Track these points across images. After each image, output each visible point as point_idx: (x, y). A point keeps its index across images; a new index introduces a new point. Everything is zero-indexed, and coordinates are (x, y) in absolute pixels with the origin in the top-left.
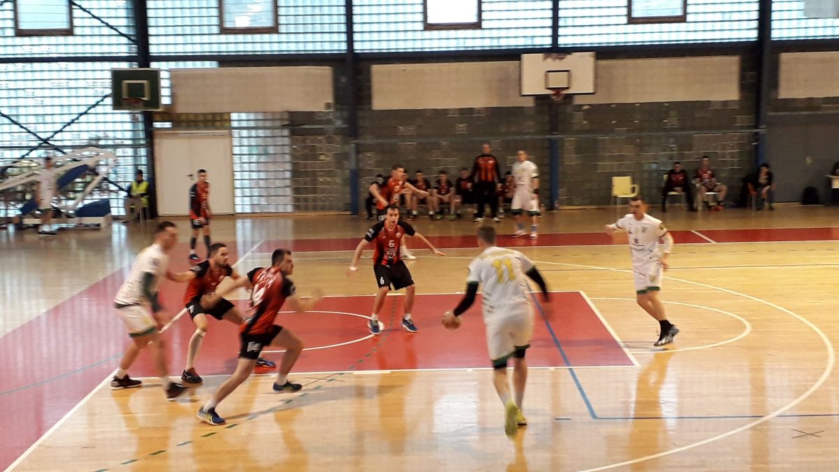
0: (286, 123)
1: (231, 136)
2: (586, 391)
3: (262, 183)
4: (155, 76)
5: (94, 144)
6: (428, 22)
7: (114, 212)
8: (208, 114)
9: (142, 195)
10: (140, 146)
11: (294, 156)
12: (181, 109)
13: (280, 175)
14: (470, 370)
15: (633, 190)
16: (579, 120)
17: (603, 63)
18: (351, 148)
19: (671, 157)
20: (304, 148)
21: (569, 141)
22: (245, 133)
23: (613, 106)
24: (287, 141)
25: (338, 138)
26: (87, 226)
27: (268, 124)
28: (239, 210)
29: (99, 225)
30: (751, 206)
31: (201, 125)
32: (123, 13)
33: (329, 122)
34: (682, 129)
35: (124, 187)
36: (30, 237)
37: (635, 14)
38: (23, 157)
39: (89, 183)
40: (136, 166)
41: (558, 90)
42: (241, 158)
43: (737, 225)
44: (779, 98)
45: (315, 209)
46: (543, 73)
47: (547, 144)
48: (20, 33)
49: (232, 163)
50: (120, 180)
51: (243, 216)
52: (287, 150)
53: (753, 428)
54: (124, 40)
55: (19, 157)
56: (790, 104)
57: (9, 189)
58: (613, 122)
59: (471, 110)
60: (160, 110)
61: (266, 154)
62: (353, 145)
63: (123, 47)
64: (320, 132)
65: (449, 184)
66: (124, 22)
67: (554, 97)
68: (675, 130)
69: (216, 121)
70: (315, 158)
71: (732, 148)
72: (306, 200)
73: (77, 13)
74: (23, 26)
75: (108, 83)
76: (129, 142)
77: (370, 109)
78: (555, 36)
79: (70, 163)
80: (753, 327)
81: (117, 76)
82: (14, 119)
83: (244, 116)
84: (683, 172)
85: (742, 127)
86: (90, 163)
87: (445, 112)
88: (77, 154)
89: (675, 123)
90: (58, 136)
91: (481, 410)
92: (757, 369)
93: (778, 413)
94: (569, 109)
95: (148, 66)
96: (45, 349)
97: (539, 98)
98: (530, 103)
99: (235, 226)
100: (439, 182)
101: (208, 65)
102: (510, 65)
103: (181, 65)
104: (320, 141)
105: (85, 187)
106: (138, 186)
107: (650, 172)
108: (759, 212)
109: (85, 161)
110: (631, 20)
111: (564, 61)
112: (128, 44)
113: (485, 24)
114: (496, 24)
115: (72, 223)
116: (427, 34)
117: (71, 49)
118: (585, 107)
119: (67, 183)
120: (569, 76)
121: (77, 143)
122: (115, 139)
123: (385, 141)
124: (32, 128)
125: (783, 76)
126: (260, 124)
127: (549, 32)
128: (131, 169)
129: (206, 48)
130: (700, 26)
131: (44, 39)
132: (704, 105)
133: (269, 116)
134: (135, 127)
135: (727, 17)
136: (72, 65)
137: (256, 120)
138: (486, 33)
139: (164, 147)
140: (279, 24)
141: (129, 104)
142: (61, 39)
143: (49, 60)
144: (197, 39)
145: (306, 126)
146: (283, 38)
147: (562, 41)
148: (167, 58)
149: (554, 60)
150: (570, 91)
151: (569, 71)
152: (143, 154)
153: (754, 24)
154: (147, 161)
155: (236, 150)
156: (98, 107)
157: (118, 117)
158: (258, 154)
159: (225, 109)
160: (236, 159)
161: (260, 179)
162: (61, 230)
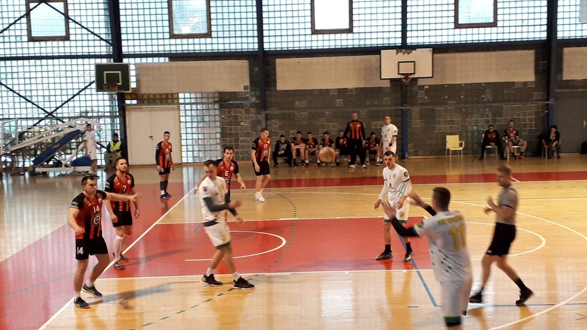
0: (217, 100)
1: (179, 109)
2: (429, 287)
3: (200, 142)
4: (126, 68)
5: (84, 115)
6: (316, 29)
8: (163, 94)
9: (118, 151)
10: (116, 117)
11: (222, 123)
12: (144, 91)
13: (213, 136)
14: (347, 272)
15: (461, 145)
16: (421, 96)
17: (437, 56)
18: (262, 117)
19: (487, 122)
20: (230, 117)
21: (415, 111)
22: (188, 107)
23: (446, 86)
24: (217, 112)
25: (253, 110)
26: (79, 172)
27: (204, 100)
28: (184, 160)
30: (545, 155)
31: (158, 101)
32: (103, 25)
33: (247, 99)
34: (494, 101)
36: (39, 181)
37: (461, 22)
38: (35, 125)
40: (113, 130)
41: (406, 75)
42: (186, 125)
43: (535, 169)
44: (564, 79)
46: (397, 63)
47: (399, 113)
48: (32, 39)
49: (180, 128)
50: (102, 140)
51: (188, 164)
52: (218, 118)
53: (548, 313)
54: (104, 43)
55: (32, 125)
56: (571, 84)
57: (25, 147)
58: (446, 97)
59: (345, 90)
60: (130, 91)
61: (204, 122)
62: (264, 115)
63: (103, 49)
64: (241, 106)
65: (331, 141)
66: (103, 31)
67: (403, 80)
68: (489, 102)
69: (168, 99)
70: (238, 123)
71: (531, 115)
73: (72, 25)
74: (34, 34)
75: (93, 73)
76: (108, 114)
77: (275, 90)
78: (404, 37)
79: (68, 129)
80: (546, 241)
81: (99, 69)
82: (29, 98)
83: (187, 95)
84: (495, 131)
85: (537, 100)
86: (81, 129)
87: (328, 91)
88: (73, 122)
89: (489, 98)
90: (59, 111)
91: (355, 300)
92: (550, 270)
93: (565, 302)
94: (415, 89)
95: (122, 61)
96: (50, 259)
97: (392, 80)
98: (387, 84)
99: (182, 172)
100: (324, 140)
101: (162, 60)
102: (373, 58)
103: (144, 60)
104: (241, 112)
105: (78, 146)
106: (114, 145)
107: (473, 132)
108: (550, 160)
109: (78, 128)
110: (457, 26)
111: (410, 54)
112: (107, 46)
113: (355, 30)
114: (362, 30)
115: (70, 170)
116: (315, 37)
117: (68, 50)
118: (426, 87)
119: (66, 143)
120: (415, 65)
121: (72, 115)
122: (99, 112)
123: (285, 112)
124: (41, 105)
125: (565, 64)
126: (199, 101)
127: (399, 34)
128: (109, 133)
129: (161, 48)
130: (506, 30)
131: (49, 43)
132: (511, 85)
133: (204, 95)
134: (112, 103)
135: (525, 23)
136: (68, 61)
137: (196, 98)
138: (356, 36)
139: (132, 117)
140: (211, 31)
141: (108, 88)
142: (61, 43)
143: (53, 58)
144: (155, 42)
145: (231, 102)
146: (215, 41)
147: (409, 41)
148: (135, 56)
149: (404, 54)
150: (415, 76)
151: (414, 62)
152: (118, 122)
153: (545, 28)
154: (120, 127)
155: (183, 119)
156: (86, 90)
157: (100, 97)
158: (198, 122)
159: (174, 91)
160: (182, 125)
161: (199, 139)
162: (61, 175)
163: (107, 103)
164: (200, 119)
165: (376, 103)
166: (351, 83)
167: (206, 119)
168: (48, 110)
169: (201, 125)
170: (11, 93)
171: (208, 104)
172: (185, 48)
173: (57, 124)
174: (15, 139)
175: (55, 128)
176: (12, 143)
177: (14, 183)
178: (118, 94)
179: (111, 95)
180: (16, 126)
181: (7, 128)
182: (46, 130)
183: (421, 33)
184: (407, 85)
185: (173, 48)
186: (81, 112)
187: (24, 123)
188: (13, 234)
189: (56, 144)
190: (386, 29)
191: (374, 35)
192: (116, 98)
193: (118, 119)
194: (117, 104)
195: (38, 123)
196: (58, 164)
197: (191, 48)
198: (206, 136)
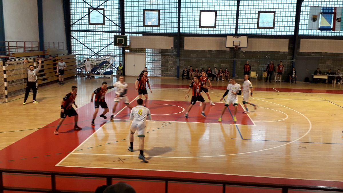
0: (160, 52)
1: (145, 55)
2: (240, 131)
3: (153, 68)
4: (126, 37)
5: (109, 55)
6: (201, 25)
7: (114, 74)
8: (140, 48)
9: (121, 70)
10: (121, 56)
11: (162, 61)
12: (132, 47)
13: (158, 66)
15: (256, 76)
16: (242, 55)
17: (250, 39)
18: (178, 60)
20: (165, 59)
21: (239, 61)
22: (149, 54)
23: (252, 51)
24: (160, 57)
25: (174, 57)
26: (106, 77)
27: (155, 52)
29: (109, 77)
30: (290, 82)
31: (138, 51)
32: (118, 20)
33: (172, 52)
34: (271, 59)
35: (116, 67)
37: (260, 26)
38: (90, 58)
39: (108, 66)
40: (120, 62)
41: (236, 46)
42: (148, 61)
43: (285, 87)
44: (300, 52)
45: (167, 76)
46: (233, 41)
47: (232, 61)
48: (90, 24)
49: (145, 62)
50: (115, 65)
52: (160, 59)
54: (118, 27)
56: (303, 54)
58: (252, 56)
59: (211, 51)
60: (127, 47)
61: (155, 60)
62: (178, 59)
63: (117, 29)
64: (169, 55)
66: (118, 22)
67: (235, 48)
68: (269, 59)
69: (142, 51)
70: (168, 62)
72: (165, 73)
73: (106, 19)
74: (91, 22)
75: (113, 39)
76: (118, 55)
77: (184, 49)
78: (236, 31)
79: (102, 60)
80: (289, 116)
81: (116, 37)
82: (88, 47)
83: (149, 50)
85: (288, 59)
86: (108, 60)
87: (204, 51)
88: (104, 58)
89: (269, 57)
90: (100, 52)
92: (289, 128)
93: (294, 141)
94: (239, 52)
95: (124, 35)
97: (230, 48)
98: (228, 50)
101: (140, 35)
102: (224, 39)
103: (133, 35)
104: (169, 58)
105: (106, 67)
106: (120, 67)
107: (261, 71)
108: (292, 84)
109: (107, 60)
110: (258, 27)
111: (239, 38)
112: (119, 28)
113: (217, 27)
114: (220, 27)
115: (103, 76)
116: (200, 29)
117: (104, 29)
118: (244, 52)
119: (101, 65)
120: (240, 42)
121: (104, 55)
122: (115, 54)
123: (187, 58)
124: (93, 50)
125: (301, 45)
126: (153, 52)
127: (235, 30)
128: (118, 62)
129: (140, 30)
130: (278, 30)
131: (97, 26)
132: (278, 53)
133: (156, 50)
134: (120, 51)
135: (286, 28)
136: (104, 33)
137: (152, 51)
138: (217, 29)
139: (128, 57)
140: (160, 25)
141: (119, 45)
142: (101, 26)
143: (98, 32)
144: (137, 28)
145: (166, 53)
146: (161, 28)
147: (238, 32)
148: (129, 33)
149: (236, 38)
150: (240, 47)
151: (240, 41)
152: (122, 58)
153: (293, 30)
154: (123, 60)
155: (147, 59)
156: (110, 45)
157: (116, 48)
158: (152, 60)
159: (144, 47)
160: (147, 61)
161: (153, 67)
162: (99, 78)
163: (118, 51)
164: (153, 59)
165: (223, 57)
166: (214, 48)
167: (156, 59)
168: (95, 52)
169: (154, 62)
170: (81, 44)
171: (157, 53)
172: (149, 30)
173: (99, 58)
174: (82, 62)
175: (98, 59)
176: (81, 64)
177: (81, 80)
178: (122, 47)
179: (120, 48)
180: (83, 58)
181: (79, 58)
182: (94, 60)
183: (243, 30)
184: (236, 51)
185: (144, 30)
186: (108, 54)
187: (86, 57)
188: (80, 99)
189: (98, 65)
190: (229, 27)
191: (224, 29)
192: (122, 49)
193: (122, 57)
194: (122, 51)
195: (91, 57)
196: (98, 73)
197: (151, 31)
198: (156, 66)
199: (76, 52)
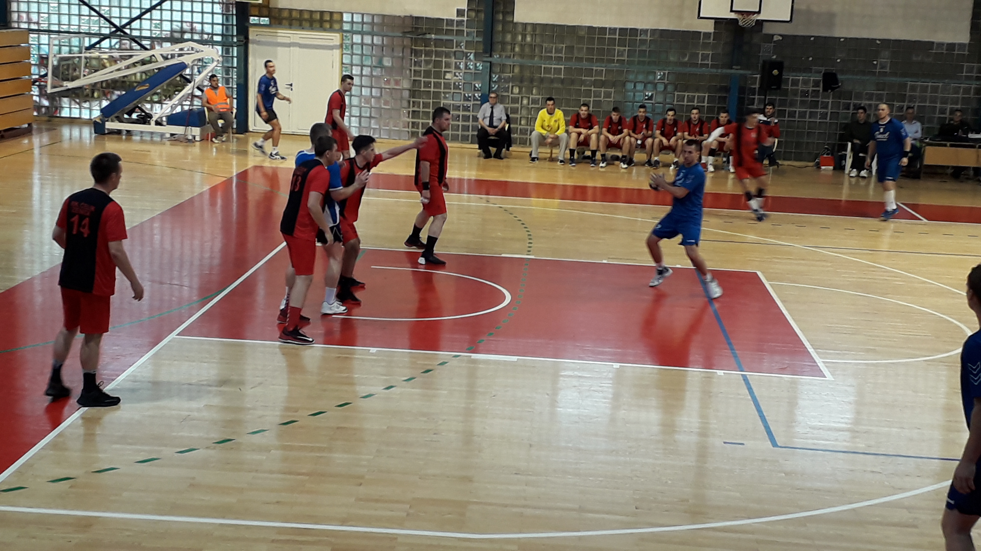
0: (408, 30)
1: (341, 40)
3: (374, 102)
5: (177, 36)
8: (316, 12)
10: (232, 44)
11: (414, 71)
12: (283, 3)
13: (396, 94)
16: (766, 52)
18: (484, 66)
20: (428, 63)
22: (357, 39)
23: (812, 39)
24: (407, 52)
25: (471, 54)
27: (386, 31)
31: (306, 24)
33: (461, 32)
38: (92, 47)
41: (744, 14)
52: (407, 62)
55: (88, 45)
58: (811, 59)
60: (259, 2)
61: (382, 67)
62: (487, 64)
67: (740, 23)
68: (885, 74)
69: (324, 22)
70: (441, 75)
71: (955, 102)
76: (218, 38)
77: (511, 21)
89: (886, 66)
90: (136, 24)
97: (719, 22)
98: (709, 27)
104: (448, 57)
118: (776, 38)
122: (202, 33)
126: (376, 29)
132: (925, 47)
137: (373, 24)
145: (432, 36)
152: (236, 55)
154: (238, 62)
158: (371, 66)
159: (336, 8)
163: (218, 19)
164: (375, 61)
165: (686, 59)
166: (646, 20)
167: (387, 62)
168: (116, 22)
169: (378, 71)
171: (393, 36)
173: (131, 47)
175: (126, 55)
178: (238, 5)
179: (226, 6)
180: (60, 46)
181: (44, 48)
184: (746, 33)
186: (172, 31)
187: (75, 41)
192: (235, 12)
193: (235, 49)
194: (235, 23)
195: (99, 42)
198: (385, 93)
199: (28, 18)
